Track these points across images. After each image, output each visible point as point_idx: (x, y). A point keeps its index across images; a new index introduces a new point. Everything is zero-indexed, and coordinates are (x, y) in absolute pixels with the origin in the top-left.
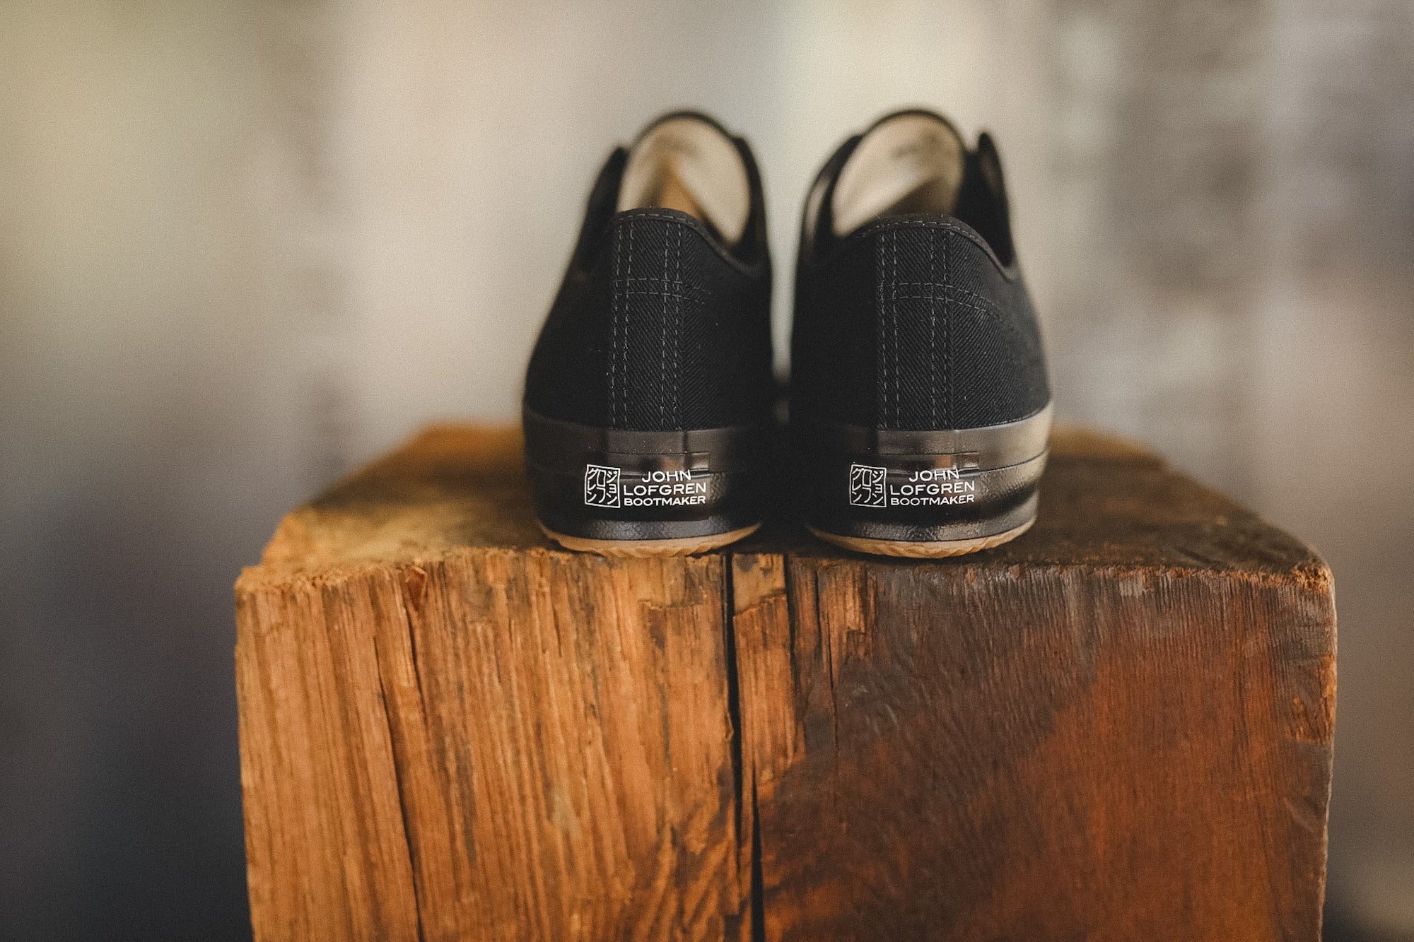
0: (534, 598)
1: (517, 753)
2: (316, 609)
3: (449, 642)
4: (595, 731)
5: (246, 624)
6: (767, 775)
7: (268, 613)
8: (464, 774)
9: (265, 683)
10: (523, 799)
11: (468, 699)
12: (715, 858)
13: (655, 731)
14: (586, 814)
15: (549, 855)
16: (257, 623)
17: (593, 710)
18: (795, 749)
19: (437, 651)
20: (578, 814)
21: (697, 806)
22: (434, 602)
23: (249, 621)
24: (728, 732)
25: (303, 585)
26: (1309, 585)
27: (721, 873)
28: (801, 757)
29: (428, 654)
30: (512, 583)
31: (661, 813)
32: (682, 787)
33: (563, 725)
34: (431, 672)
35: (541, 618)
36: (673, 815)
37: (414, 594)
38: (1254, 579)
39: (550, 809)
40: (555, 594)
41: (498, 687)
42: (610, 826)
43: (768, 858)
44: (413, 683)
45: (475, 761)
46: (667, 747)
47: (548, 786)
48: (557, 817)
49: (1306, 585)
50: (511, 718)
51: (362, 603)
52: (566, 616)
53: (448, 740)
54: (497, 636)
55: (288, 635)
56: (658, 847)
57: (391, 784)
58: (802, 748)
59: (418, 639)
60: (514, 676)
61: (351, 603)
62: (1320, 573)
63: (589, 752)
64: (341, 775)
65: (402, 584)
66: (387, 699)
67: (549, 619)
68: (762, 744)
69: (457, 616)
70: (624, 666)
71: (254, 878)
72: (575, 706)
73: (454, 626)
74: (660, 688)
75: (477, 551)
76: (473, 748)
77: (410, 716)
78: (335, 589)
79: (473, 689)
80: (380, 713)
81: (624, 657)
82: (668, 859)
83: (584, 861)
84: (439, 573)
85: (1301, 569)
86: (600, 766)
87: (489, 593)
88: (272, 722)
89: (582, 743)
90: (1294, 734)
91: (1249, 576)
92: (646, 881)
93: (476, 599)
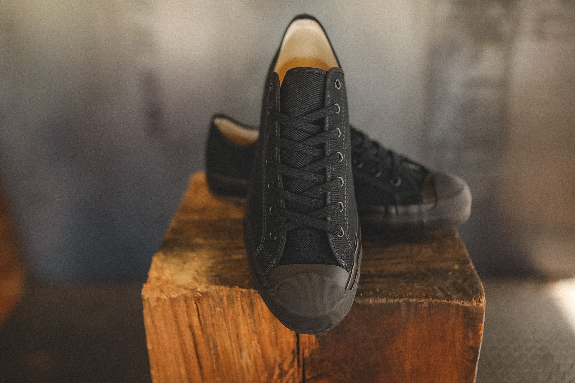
0: (235, 301)
1: (231, 342)
2: (168, 303)
3: (210, 312)
4: (255, 337)
5: (146, 306)
6: (307, 351)
7: (153, 303)
8: (215, 347)
9: (153, 322)
10: (233, 354)
11: (216, 327)
12: (291, 371)
13: (273, 337)
14: (253, 358)
15: (242, 368)
16: (150, 306)
17: (254, 332)
18: (316, 344)
19: (206, 315)
20: (250, 357)
21: (286, 358)
22: (205, 301)
23: (147, 305)
24: (295, 339)
25: (164, 297)
26: (477, 305)
27: (293, 374)
28: (317, 347)
29: (203, 315)
30: (228, 297)
31: (275, 359)
32: (281, 353)
33: (245, 335)
34: (204, 320)
35: (238, 307)
36: (279, 360)
37: (198, 300)
38: (459, 303)
39: (242, 357)
40: (242, 301)
41: (225, 325)
42: (260, 362)
43: (307, 372)
44: (199, 324)
45: (218, 344)
46: (277, 342)
47: (241, 350)
48: (244, 359)
49: (476, 305)
50: (229, 333)
51: (182, 302)
52: (245, 307)
53: (210, 339)
54: (224, 311)
55: (160, 309)
56: (274, 368)
57: (193, 350)
58: (318, 344)
59: (200, 311)
60: (230, 322)
61: (179, 302)
62: (481, 301)
63: (253, 342)
64: (178, 346)
65: (194, 297)
66: (191, 327)
67: (240, 307)
68: (305, 343)
69: (212, 305)
70: (263, 320)
71: (153, 372)
72: (249, 330)
73: (211, 308)
74: (274, 327)
75: (217, 287)
76: (218, 340)
77: (198, 332)
78: (174, 298)
79: (217, 325)
80: (189, 331)
81: (263, 317)
82: (277, 371)
83: (252, 370)
84: (206, 295)
85: (475, 299)
86: (256, 347)
87: (222, 300)
88: (156, 332)
89: (251, 340)
90: (469, 343)
91: (458, 302)
92: (271, 375)
93: (218, 300)
